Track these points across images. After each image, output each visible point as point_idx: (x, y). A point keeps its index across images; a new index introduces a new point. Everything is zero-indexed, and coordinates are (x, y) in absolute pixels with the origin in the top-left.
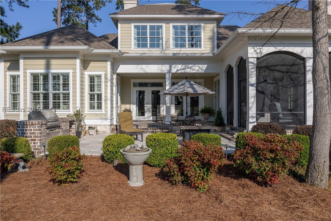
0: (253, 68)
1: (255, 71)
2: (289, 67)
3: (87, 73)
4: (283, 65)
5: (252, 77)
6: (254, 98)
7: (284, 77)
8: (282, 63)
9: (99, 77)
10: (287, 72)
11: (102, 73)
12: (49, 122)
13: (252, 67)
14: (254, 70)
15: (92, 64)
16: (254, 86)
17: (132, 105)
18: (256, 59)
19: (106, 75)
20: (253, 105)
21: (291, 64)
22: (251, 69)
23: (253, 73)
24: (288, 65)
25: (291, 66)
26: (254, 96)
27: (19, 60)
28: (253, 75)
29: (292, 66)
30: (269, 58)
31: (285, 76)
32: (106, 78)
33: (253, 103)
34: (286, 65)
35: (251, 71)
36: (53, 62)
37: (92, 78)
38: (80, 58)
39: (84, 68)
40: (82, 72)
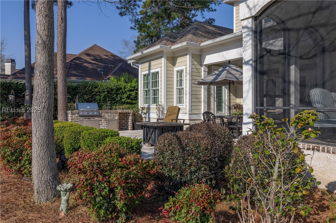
0: (248, 35)
1: (250, 40)
2: (310, 16)
3: (176, 69)
4: (299, 16)
5: (247, 50)
6: (249, 84)
7: (301, 40)
8: (296, 14)
10: (306, 29)
11: (184, 68)
13: (247, 33)
14: (249, 38)
15: (179, 60)
18: (250, 20)
19: (186, 68)
20: (248, 95)
21: (313, 9)
22: (245, 37)
23: (248, 43)
24: (308, 14)
25: (314, 13)
26: (249, 81)
28: (247, 46)
29: (317, 13)
30: (274, 11)
31: (302, 36)
32: (186, 72)
33: (248, 91)
34: (304, 14)
35: (245, 41)
38: (165, 56)
39: (174, 64)
40: (169, 69)
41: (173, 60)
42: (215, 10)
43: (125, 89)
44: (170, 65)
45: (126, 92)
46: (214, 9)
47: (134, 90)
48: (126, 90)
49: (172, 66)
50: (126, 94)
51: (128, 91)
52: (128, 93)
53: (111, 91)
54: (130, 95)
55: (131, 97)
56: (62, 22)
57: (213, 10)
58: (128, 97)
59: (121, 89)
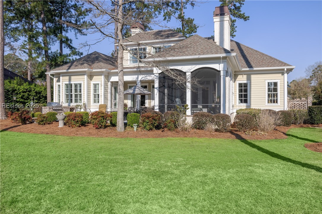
3: (92, 83)
9: (98, 84)
11: (99, 82)
12: (54, 107)
16: (157, 89)
17: (128, 100)
19: (101, 83)
27: (60, 77)
32: (101, 85)
36: (73, 77)
37: (95, 85)
38: (87, 74)
39: (91, 80)
40: (89, 82)
41: (91, 77)
42: (86, 35)
43: (19, 91)
44: (89, 80)
45: (20, 93)
46: (85, 33)
47: (26, 92)
48: (21, 91)
49: (90, 80)
50: (20, 94)
51: (22, 92)
52: (22, 94)
53: (8, 92)
54: (23, 96)
55: (24, 97)
56: (2, 41)
57: (84, 35)
58: (22, 98)
59: (16, 90)
